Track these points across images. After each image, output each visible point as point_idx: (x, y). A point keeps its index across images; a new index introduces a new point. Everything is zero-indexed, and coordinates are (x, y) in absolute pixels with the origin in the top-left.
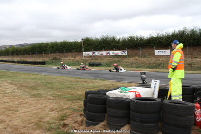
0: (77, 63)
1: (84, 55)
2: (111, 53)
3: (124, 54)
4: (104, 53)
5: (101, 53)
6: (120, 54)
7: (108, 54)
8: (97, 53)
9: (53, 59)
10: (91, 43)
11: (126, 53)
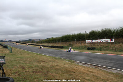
0: (81, 48)
1: (87, 42)
2: (103, 41)
3: (112, 41)
4: (99, 41)
5: (97, 40)
6: (109, 41)
7: (102, 42)
8: (94, 41)
9: (69, 45)
10: (95, 34)
11: (113, 40)
